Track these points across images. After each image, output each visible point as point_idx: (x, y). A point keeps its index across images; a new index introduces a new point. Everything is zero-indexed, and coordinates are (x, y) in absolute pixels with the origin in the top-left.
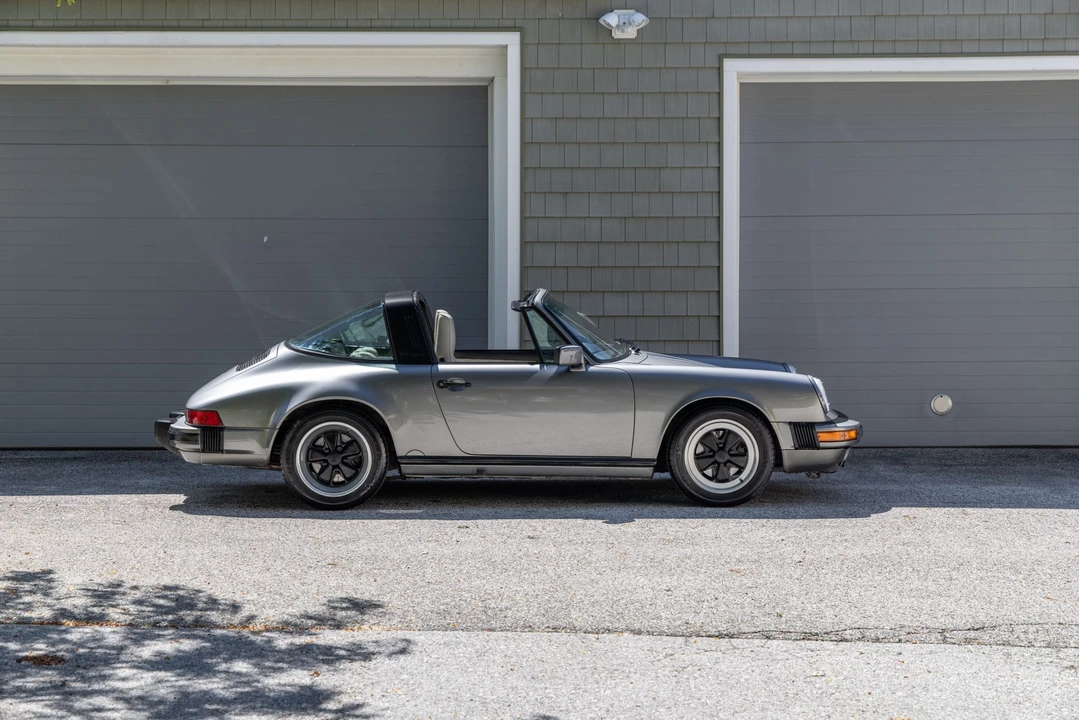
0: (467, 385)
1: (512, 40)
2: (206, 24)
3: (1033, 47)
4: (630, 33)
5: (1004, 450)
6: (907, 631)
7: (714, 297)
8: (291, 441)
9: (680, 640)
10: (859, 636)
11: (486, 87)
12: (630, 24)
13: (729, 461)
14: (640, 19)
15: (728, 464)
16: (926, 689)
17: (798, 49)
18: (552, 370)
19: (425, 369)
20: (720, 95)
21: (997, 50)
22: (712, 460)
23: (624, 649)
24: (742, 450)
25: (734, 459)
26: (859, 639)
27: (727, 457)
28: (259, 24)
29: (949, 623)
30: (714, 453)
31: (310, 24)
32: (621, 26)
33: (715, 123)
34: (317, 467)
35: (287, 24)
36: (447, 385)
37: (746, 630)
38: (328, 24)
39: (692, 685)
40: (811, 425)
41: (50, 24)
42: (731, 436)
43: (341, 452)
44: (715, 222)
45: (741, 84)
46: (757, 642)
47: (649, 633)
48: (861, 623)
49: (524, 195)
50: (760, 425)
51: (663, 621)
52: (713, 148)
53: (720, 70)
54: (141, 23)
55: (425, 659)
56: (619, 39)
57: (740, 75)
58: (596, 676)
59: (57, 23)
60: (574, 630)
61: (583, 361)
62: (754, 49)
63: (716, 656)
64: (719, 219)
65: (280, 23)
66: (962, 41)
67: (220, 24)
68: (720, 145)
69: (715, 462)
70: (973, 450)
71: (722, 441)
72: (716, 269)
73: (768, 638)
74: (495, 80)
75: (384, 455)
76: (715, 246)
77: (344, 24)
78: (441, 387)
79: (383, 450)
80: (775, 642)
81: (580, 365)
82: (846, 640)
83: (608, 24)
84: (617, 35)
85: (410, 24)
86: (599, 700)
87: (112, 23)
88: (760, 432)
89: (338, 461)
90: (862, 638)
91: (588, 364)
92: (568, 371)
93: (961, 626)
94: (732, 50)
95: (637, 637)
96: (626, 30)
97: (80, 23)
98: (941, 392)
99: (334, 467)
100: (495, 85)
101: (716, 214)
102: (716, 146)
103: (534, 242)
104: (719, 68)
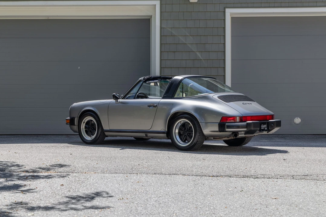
1: (157, 3)
4: (195, 0)
5: (318, 136)
6: (280, 176)
9: (199, 177)
10: (263, 177)
11: (149, 19)
16: (285, 191)
17: (250, 5)
20: (224, 20)
21: (314, 5)
23: (178, 179)
26: (263, 178)
29: (295, 174)
33: (223, 29)
37: (223, 174)
39: (200, 188)
45: (232, 18)
46: (226, 178)
47: (188, 175)
48: (264, 173)
49: (161, 52)
51: (194, 172)
52: (222, 37)
53: (224, 12)
55: (106, 180)
56: (192, 2)
57: (231, 14)
58: (166, 186)
60: (162, 174)
62: (236, 5)
63: (210, 181)
64: (224, 60)
66: (303, 2)
68: (224, 36)
70: (308, 135)
72: (223, 76)
73: (230, 177)
74: (152, 16)
76: (223, 68)
80: (233, 178)
82: (258, 178)
86: (164, 192)
90: (264, 178)
93: (300, 174)
94: (228, 6)
95: (183, 176)
98: (297, 117)
100: (152, 18)
101: (223, 58)
102: (223, 36)
103: (164, 67)
104: (224, 11)
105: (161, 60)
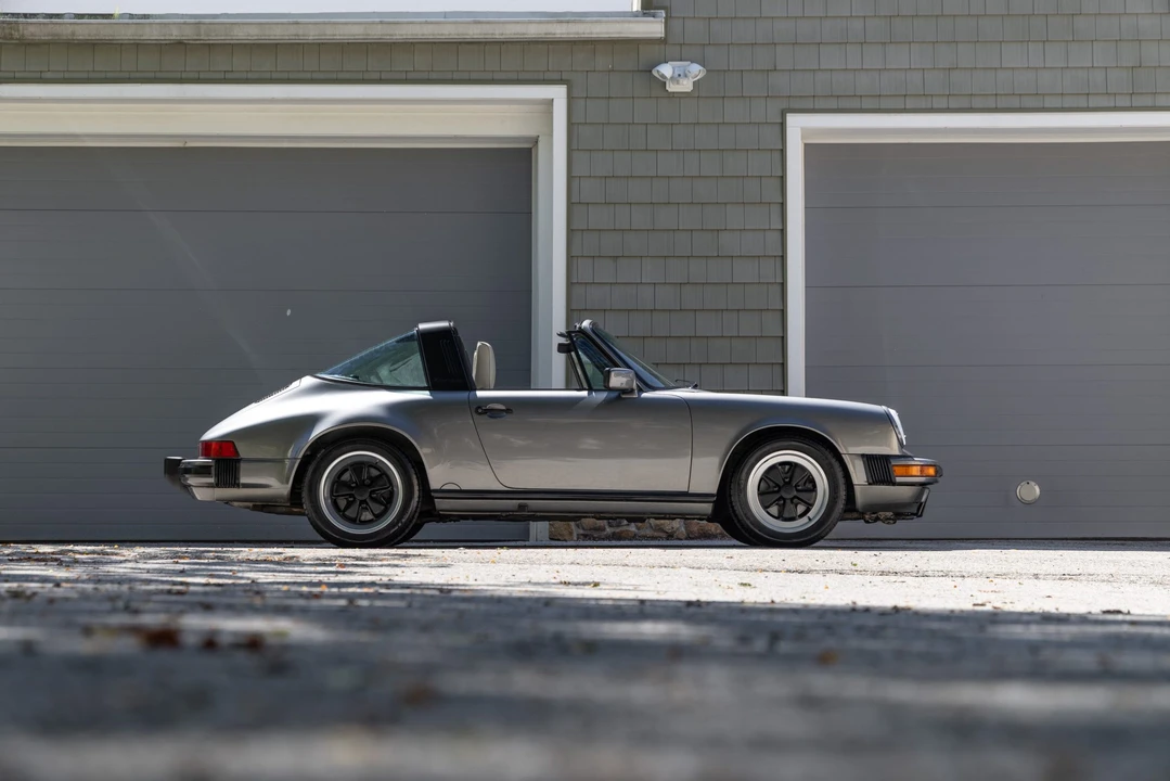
0: (508, 411)
1: (558, 94)
2: (228, 76)
3: (1121, 102)
4: (686, 86)
7: (778, 369)
8: (315, 471)
11: (529, 151)
12: (686, 76)
13: (795, 497)
14: (696, 70)
15: (795, 501)
17: (866, 104)
18: (603, 396)
19: (462, 395)
20: (783, 152)
21: (1081, 106)
22: (778, 496)
24: (810, 486)
25: (801, 495)
26: (942, 576)
27: (795, 493)
28: (285, 76)
30: (780, 488)
31: (341, 76)
32: (675, 79)
33: (778, 181)
34: (342, 503)
35: (315, 76)
36: (486, 412)
38: (360, 76)
40: (886, 458)
41: (61, 75)
42: (798, 470)
43: (369, 486)
44: (778, 288)
45: (805, 144)
48: (945, 570)
49: (570, 258)
50: (830, 456)
52: (776, 209)
53: (783, 126)
54: (159, 75)
56: (674, 93)
57: (805, 132)
59: (67, 75)
61: (635, 386)
62: (820, 104)
64: (783, 285)
65: (308, 76)
66: (1044, 95)
67: (244, 75)
68: (783, 205)
69: (781, 498)
71: (789, 475)
72: (780, 340)
74: (540, 139)
75: (416, 488)
76: (779, 314)
77: (376, 76)
78: (480, 414)
79: (415, 482)
81: (632, 391)
82: (928, 576)
83: (663, 76)
84: (671, 88)
85: (449, 76)
87: (126, 75)
88: (830, 464)
89: (366, 496)
90: (945, 576)
91: (641, 390)
92: (619, 398)
93: (1055, 573)
94: (796, 104)
96: (681, 80)
97: (92, 75)
98: (1028, 478)
99: (362, 502)
100: (540, 144)
101: (779, 280)
102: (779, 206)
103: (580, 310)
104: (782, 123)
105: (570, 285)
